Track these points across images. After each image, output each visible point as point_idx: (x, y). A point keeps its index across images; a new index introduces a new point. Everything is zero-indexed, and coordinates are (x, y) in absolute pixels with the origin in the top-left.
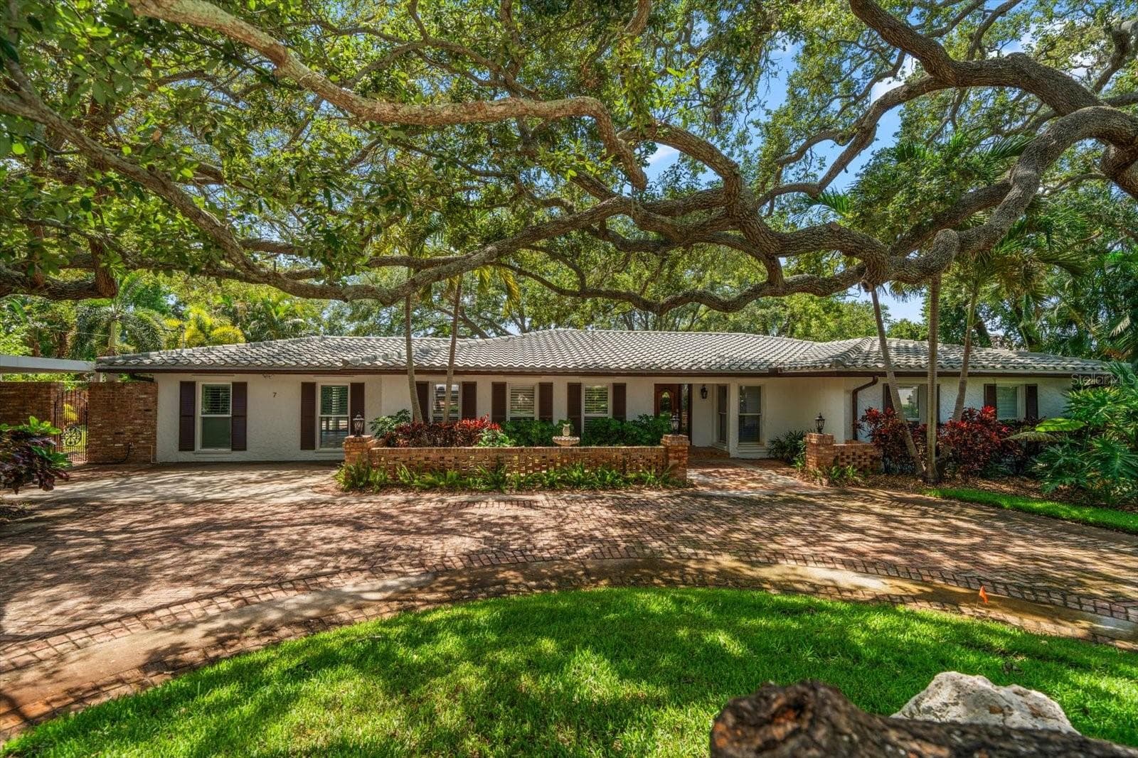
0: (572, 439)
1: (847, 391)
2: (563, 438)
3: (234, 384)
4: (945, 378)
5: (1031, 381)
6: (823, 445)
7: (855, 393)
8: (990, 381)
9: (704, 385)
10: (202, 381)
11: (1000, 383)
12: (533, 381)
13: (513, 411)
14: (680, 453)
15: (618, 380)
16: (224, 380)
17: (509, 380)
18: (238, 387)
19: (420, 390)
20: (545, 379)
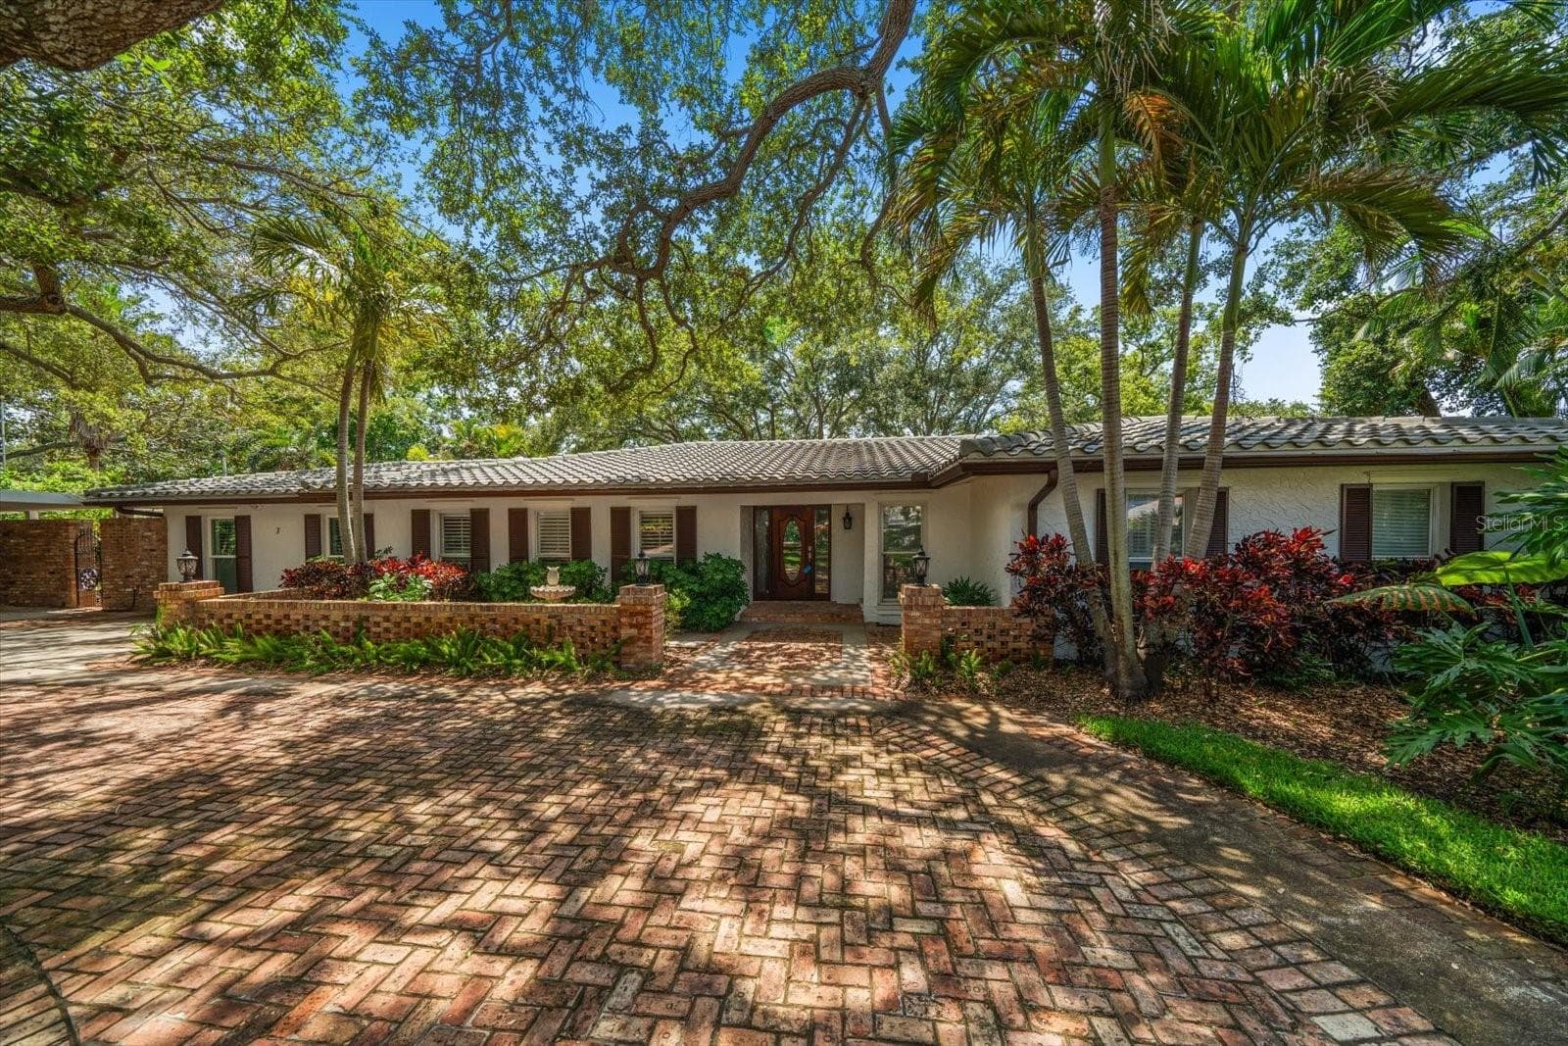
0: (561, 589)
1: (1019, 506)
2: (548, 589)
3: (237, 518)
4: (1243, 473)
5: (1467, 475)
6: (918, 607)
7: (1033, 507)
8: (1356, 477)
9: (847, 505)
10: (210, 515)
11: (1384, 481)
12: (563, 505)
13: (543, 547)
14: (640, 617)
15: (686, 500)
16: (228, 514)
17: (533, 505)
18: (243, 523)
19: (420, 520)
20: (581, 502)
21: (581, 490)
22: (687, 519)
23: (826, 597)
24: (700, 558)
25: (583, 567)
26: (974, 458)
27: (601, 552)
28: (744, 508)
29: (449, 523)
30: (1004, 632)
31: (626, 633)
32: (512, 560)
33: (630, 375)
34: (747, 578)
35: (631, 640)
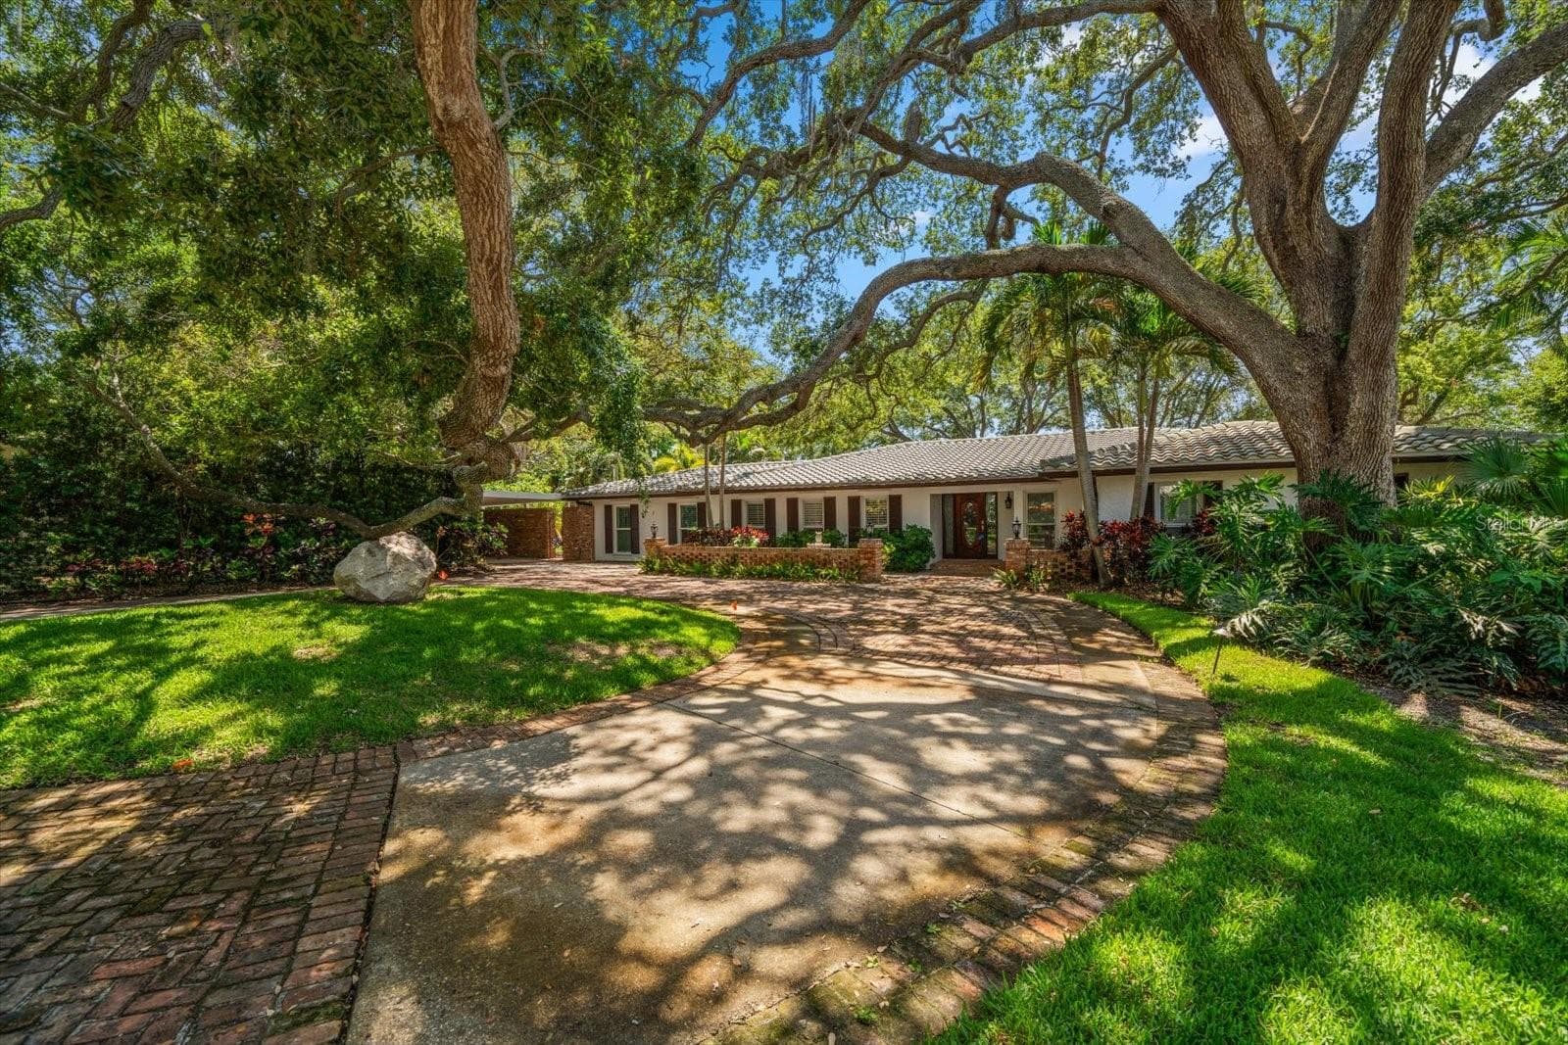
0: (823, 545)
2: (817, 545)
3: (630, 506)
12: (819, 496)
13: (806, 523)
14: (870, 554)
15: (895, 492)
16: (626, 504)
17: (801, 496)
18: (634, 508)
19: (736, 506)
20: (829, 494)
21: (832, 487)
22: (895, 503)
23: (995, 557)
24: (904, 528)
25: (833, 533)
26: (1049, 469)
27: (842, 525)
28: (933, 496)
29: (751, 507)
30: (1062, 564)
31: (863, 562)
32: (789, 529)
33: (861, 420)
34: (935, 541)
35: (865, 566)
